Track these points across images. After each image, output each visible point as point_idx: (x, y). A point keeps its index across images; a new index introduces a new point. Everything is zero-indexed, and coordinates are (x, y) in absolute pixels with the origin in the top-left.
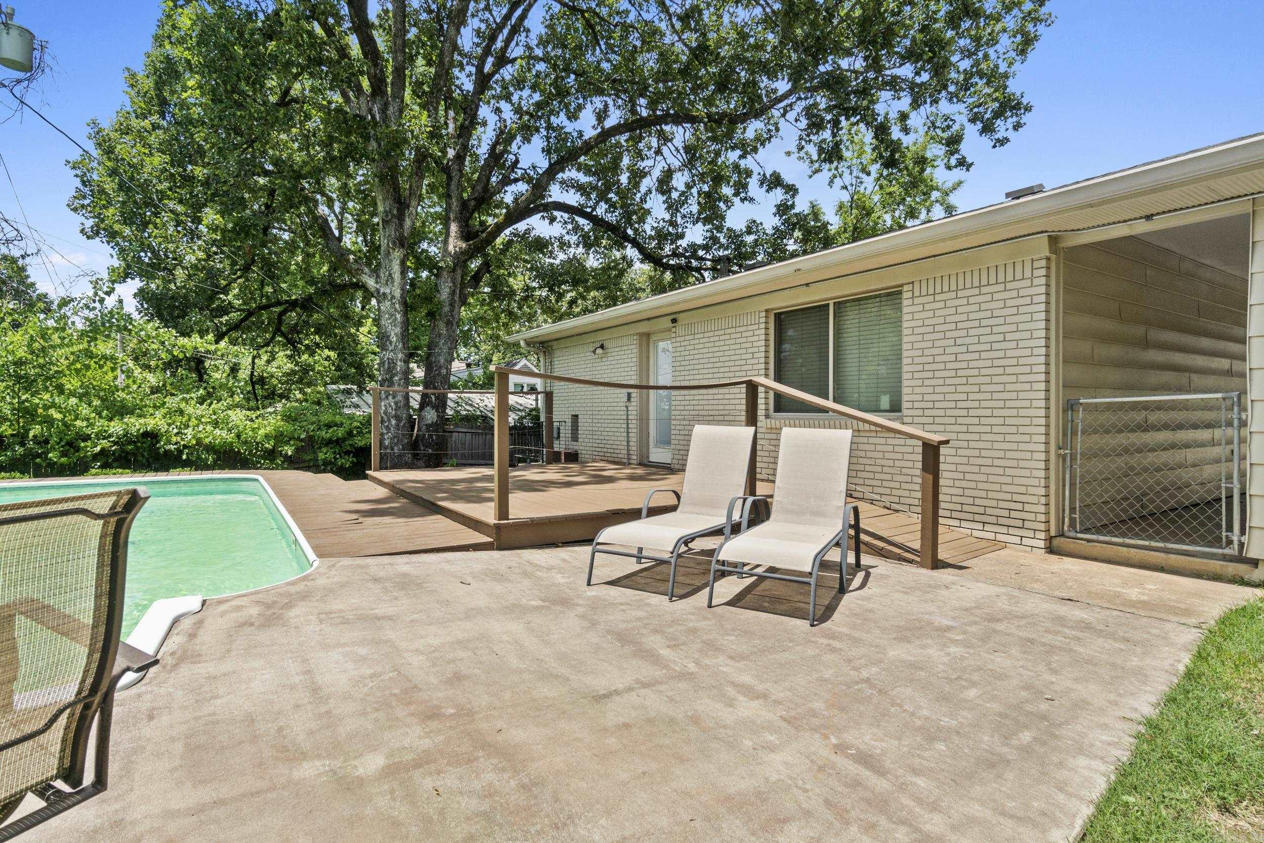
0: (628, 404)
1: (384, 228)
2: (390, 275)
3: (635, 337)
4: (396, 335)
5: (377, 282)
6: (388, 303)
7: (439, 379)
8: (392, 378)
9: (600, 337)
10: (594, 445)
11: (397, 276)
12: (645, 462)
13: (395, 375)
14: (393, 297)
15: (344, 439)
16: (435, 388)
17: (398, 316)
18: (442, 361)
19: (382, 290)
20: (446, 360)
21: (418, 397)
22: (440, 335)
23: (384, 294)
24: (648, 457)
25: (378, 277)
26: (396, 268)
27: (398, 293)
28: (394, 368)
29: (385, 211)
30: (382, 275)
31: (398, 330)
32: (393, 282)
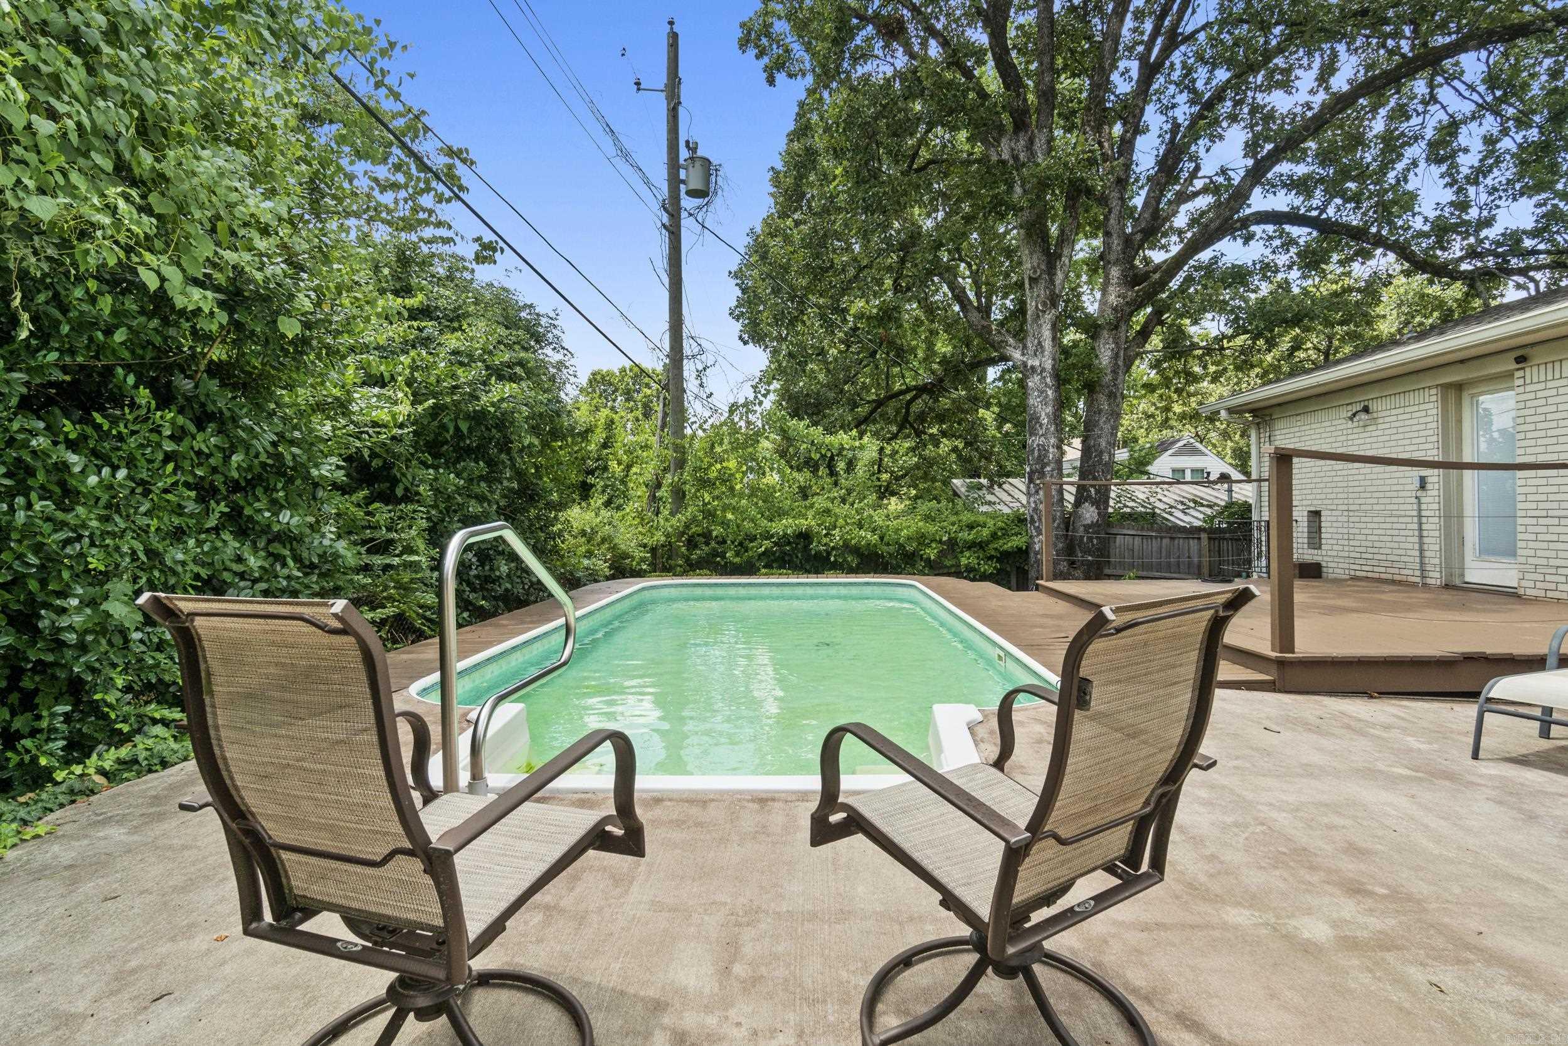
0: (1419, 494)
1: (1031, 288)
2: (1040, 343)
3: (1433, 391)
4: (1047, 415)
5: (1023, 354)
6: (1037, 378)
7: (1099, 468)
8: (1043, 467)
9: (1362, 397)
10: (1353, 555)
11: (1048, 344)
12: (1457, 582)
13: (1047, 464)
14: (1043, 370)
15: (988, 543)
16: (1095, 478)
17: (1050, 392)
18: (1104, 444)
19: (1030, 363)
20: (1109, 443)
21: (1073, 490)
22: (1100, 411)
23: (1033, 367)
24: (1463, 575)
25: (1025, 347)
26: (1047, 333)
27: (1048, 365)
28: (1045, 456)
29: (1033, 268)
30: (1029, 345)
31: (1049, 409)
32: (1043, 352)
